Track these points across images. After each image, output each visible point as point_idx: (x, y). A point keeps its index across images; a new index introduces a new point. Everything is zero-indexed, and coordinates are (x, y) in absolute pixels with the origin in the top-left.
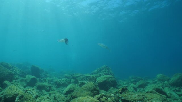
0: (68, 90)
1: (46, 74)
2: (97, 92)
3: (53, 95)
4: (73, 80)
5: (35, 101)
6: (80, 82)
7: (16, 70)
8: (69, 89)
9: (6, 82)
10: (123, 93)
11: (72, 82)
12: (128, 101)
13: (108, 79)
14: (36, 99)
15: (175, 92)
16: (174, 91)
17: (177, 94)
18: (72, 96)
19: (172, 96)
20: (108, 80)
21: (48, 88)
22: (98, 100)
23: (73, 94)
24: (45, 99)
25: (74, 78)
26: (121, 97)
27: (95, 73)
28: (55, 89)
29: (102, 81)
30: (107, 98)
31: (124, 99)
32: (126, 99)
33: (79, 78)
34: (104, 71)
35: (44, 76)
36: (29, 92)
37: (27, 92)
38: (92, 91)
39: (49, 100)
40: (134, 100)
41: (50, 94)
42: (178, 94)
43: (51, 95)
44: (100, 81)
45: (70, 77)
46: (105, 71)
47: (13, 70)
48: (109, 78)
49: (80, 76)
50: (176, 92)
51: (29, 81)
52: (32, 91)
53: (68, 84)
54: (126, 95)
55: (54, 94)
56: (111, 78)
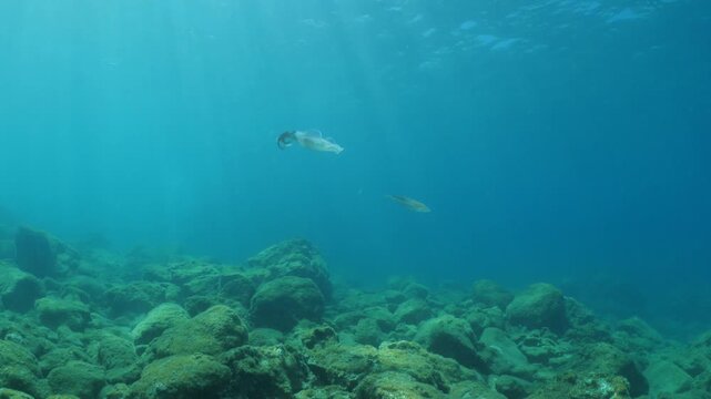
0: (149, 326)
1: (75, 261)
2: (235, 338)
3: (94, 347)
4: (172, 290)
5: (34, 366)
6: (194, 301)
8: (154, 325)
10: (317, 346)
11: (167, 294)
12: (324, 370)
13: (294, 292)
14: (40, 360)
15: (520, 347)
16: (517, 341)
17: (524, 352)
18: (154, 351)
19: (496, 360)
20: (293, 296)
21: (79, 320)
22: (226, 367)
23: (161, 344)
24: (67, 361)
25: (177, 280)
26: (308, 358)
27: (258, 263)
28: (104, 320)
30: (257, 362)
31: (314, 363)
32: (320, 365)
33: (195, 281)
34: (291, 256)
35: (65, 268)
36: (13, 335)
37: (9, 338)
38: (219, 336)
39: (80, 362)
40: (339, 369)
41: (86, 342)
42: (529, 353)
43: (90, 346)
45: (165, 277)
46: (293, 260)
48: (298, 287)
49: (199, 274)
50: (524, 348)
51: (9, 291)
52: (23, 333)
53: (152, 303)
54: (323, 352)
55: (100, 340)
56: (303, 286)
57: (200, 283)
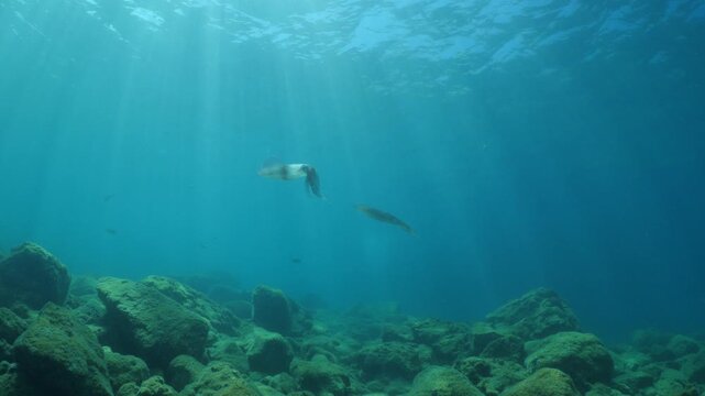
4: (424, 350)
6: (472, 363)
7: (203, 307)
9: (184, 361)
11: (420, 356)
13: (580, 350)
20: (581, 355)
25: (425, 340)
29: (556, 357)
44: (550, 358)
47: (196, 305)
48: (584, 344)
49: (447, 333)
51: (256, 351)
56: (590, 343)
57: (449, 343)
